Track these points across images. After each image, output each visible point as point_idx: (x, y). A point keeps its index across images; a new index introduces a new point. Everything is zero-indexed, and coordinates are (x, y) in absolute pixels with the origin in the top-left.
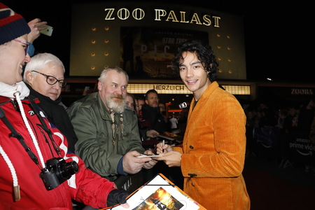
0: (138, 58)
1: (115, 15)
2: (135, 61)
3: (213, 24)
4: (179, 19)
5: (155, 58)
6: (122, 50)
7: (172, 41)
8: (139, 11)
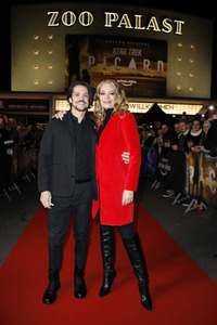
0: (85, 71)
1: (59, 20)
2: (81, 75)
3: (174, 30)
4: (133, 25)
5: (104, 72)
6: (67, 62)
7: (123, 52)
8: (86, 15)
